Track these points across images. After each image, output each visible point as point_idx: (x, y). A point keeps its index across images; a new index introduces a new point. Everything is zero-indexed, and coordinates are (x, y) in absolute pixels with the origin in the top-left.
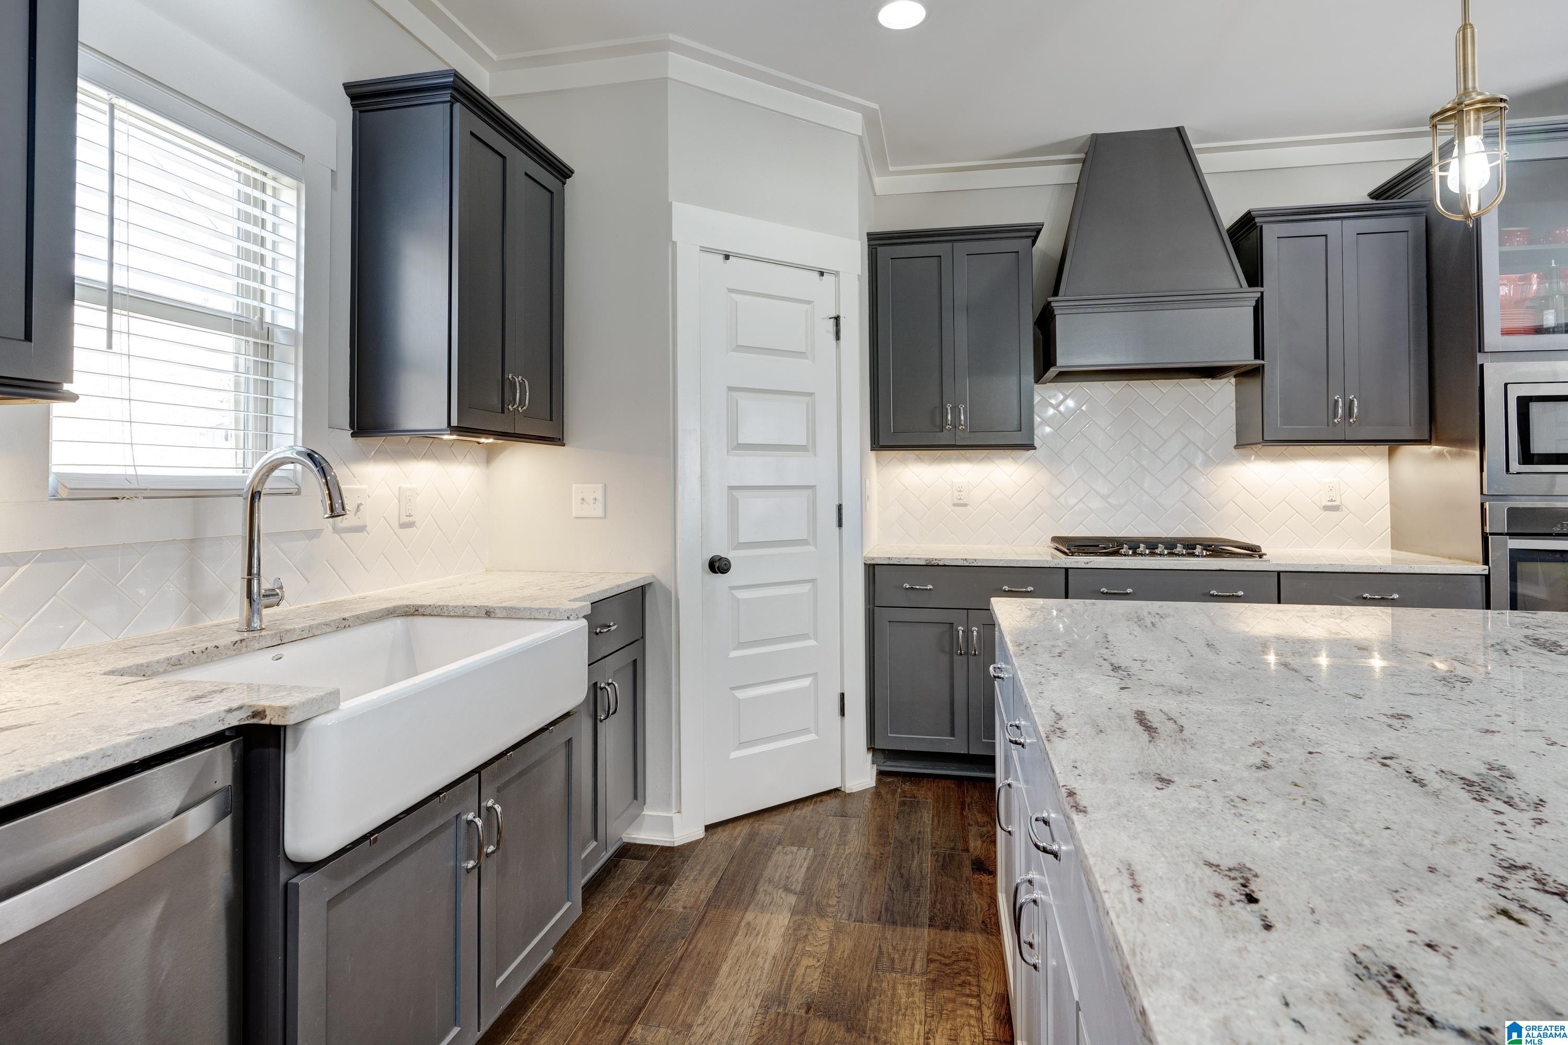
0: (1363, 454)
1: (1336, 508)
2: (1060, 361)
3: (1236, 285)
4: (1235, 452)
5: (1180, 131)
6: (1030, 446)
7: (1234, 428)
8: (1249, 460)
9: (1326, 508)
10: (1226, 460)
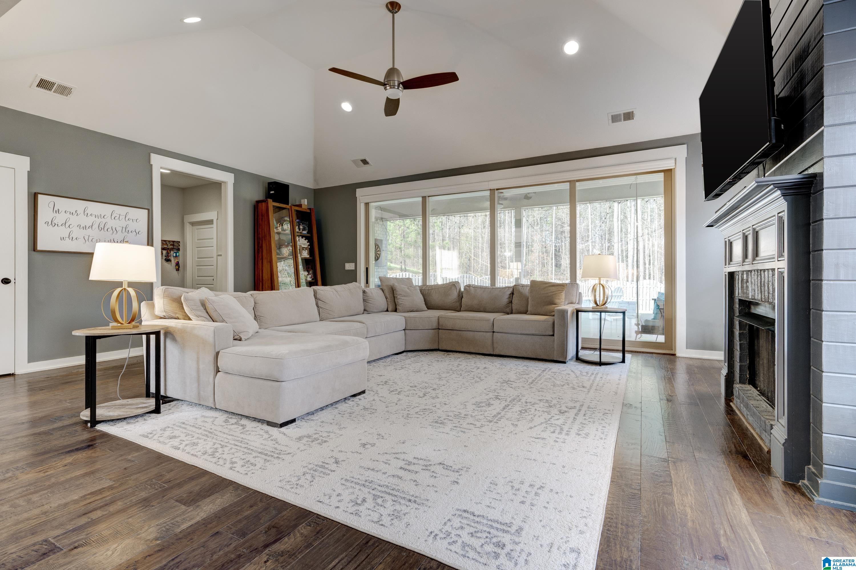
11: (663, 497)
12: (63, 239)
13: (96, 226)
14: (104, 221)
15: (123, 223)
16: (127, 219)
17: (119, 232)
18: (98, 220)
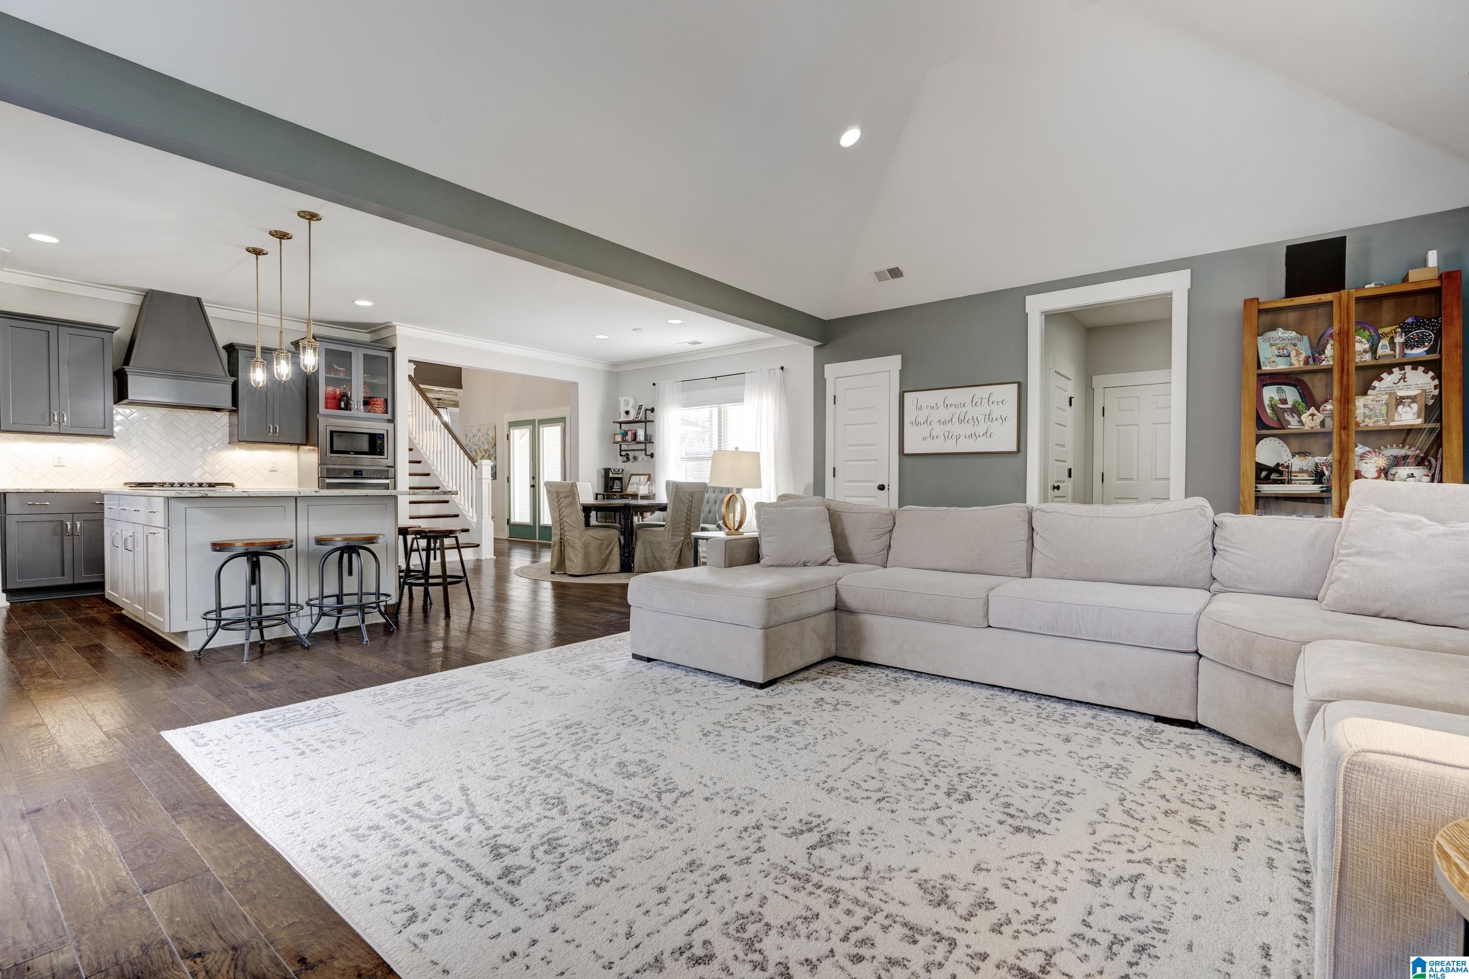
0: (287, 449)
1: (275, 471)
2: (130, 397)
3: (224, 375)
4: (228, 446)
5: (199, 300)
6: (112, 436)
7: (228, 435)
8: (235, 449)
9: (271, 471)
10: (222, 449)
11: (128, 828)
12: (924, 439)
13: (955, 419)
14: (964, 410)
15: (986, 409)
16: (990, 402)
17: (982, 422)
18: (958, 411)
